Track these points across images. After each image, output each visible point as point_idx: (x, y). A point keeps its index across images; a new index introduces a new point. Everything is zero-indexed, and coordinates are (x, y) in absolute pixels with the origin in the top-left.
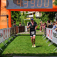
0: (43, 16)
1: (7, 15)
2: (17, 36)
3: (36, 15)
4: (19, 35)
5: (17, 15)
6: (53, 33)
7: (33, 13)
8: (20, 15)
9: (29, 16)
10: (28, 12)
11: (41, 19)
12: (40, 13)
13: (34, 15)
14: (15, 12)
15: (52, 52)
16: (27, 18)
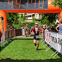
0: (43, 18)
1: (2, 17)
2: (13, 40)
3: (35, 17)
4: (15, 39)
5: (14, 17)
6: (51, 37)
7: (33, 15)
8: (18, 17)
9: (28, 18)
10: (27, 13)
11: (41, 22)
12: (40, 15)
13: (34, 17)
14: (13, 14)
15: (49, 58)
16: (26, 21)
